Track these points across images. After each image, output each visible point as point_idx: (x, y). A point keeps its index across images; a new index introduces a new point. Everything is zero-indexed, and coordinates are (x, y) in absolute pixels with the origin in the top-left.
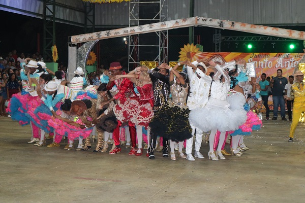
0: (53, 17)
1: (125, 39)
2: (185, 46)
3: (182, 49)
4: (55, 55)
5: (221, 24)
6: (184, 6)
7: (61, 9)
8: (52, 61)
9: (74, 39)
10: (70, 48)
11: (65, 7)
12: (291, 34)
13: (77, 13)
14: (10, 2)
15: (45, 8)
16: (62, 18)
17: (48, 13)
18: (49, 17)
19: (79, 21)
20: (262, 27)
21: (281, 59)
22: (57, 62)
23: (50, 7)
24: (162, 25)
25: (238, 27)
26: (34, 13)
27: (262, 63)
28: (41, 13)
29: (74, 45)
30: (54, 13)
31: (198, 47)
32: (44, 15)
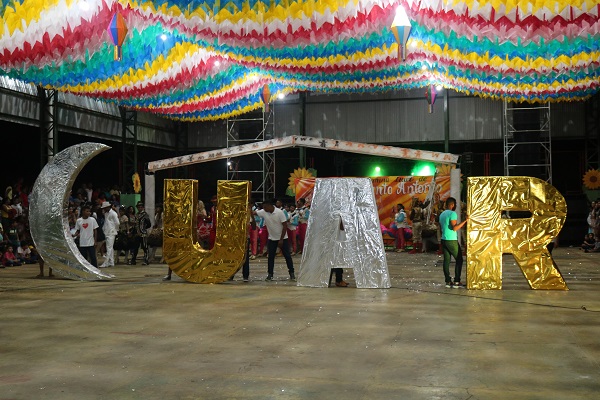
0: (134, 140)
1: (229, 164)
2: (295, 171)
3: (292, 174)
4: (137, 185)
5: (323, 144)
6: (294, 122)
7: (146, 130)
8: (134, 192)
9: (152, 166)
10: (147, 176)
11: (150, 127)
12: (406, 153)
13: (167, 135)
14: (81, 124)
15: (125, 129)
16: (146, 140)
17: (128, 135)
18: (130, 139)
19: (169, 144)
20: (372, 146)
21: (403, 183)
22: (139, 193)
23: (132, 128)
24: (254, 146)
25: (343, 146)
26: (112, 136)
27: (381, 189)
28: (120, 135)
29: (151, 173)
30: (135, 135)
31: (310, 172)
32: (124, 137)
